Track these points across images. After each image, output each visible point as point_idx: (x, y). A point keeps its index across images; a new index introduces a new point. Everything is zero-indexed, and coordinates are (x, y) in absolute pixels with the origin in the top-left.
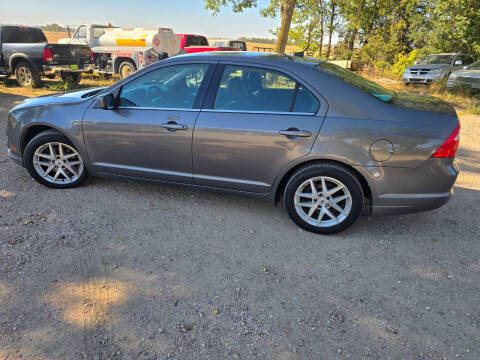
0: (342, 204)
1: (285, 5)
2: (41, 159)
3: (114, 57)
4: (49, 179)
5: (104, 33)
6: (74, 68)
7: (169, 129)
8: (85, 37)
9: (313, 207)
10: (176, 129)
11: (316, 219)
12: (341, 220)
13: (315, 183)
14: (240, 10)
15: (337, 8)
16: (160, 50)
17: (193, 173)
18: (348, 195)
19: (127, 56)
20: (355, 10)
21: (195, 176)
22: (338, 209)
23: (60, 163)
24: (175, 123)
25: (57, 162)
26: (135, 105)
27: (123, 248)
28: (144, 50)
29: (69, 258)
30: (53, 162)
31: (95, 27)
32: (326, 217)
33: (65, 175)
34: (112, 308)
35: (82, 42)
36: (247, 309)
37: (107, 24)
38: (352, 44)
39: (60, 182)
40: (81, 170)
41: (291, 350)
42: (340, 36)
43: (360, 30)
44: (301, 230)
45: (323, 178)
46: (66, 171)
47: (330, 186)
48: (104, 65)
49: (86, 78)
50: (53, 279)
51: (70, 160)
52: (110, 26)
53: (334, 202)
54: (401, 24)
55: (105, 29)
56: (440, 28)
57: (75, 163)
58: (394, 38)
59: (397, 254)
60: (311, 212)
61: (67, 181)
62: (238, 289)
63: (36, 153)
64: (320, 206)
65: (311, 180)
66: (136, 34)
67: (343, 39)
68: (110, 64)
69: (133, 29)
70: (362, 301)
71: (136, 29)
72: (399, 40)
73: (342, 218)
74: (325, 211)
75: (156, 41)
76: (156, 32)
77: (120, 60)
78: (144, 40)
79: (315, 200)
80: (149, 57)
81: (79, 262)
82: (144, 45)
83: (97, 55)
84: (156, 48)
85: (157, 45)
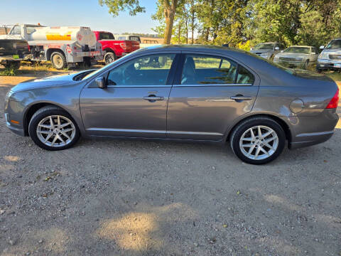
0: (271, 143)
1: (169, 12)
2: (42, 129)
3: (46, 49)
4: (49, 144)
5: (35, 31)
6: (16, 57)
7: (150, 100)
8: (20, 34)
9: (252, 147)
10: (155, 100)
11: (254, 154)
12: (271, 154)
13: (253, 130)
14: (135, 14)
15: (195, 13)
16: (82, 43)
17: (167, 130)
18: (276, 136)
19: (57, 47)
20: (208, 15)
21: (168, 132)
22: (269, 146)
23: (56, 130)
24: (154, 96)
25: (54, 131)
26: (115, 84)
27: (132, 189)
28: (71, 43)
29: (97, 202)
30: (52, 130)
31: (27, 26)
32: (261, 153)
33: (61, 139)
34: (151, 234)
35: (17, 37)
36: (244, 221)
37: (37, 24)
38: (207, 37)
39: (57, 145)
40: (73, 135)
41: (289, 244)
42: (199, 32)
43: (211, 28)
44: (243, 163)
45: (259, 127)
46: (62, 136)
47: (264, 131)
48: (37, 55)
49: (24, 64)
50: (95, 219)
51: (65, 128)
52: (39, 26)
53: (266, 143)
54: (237, 24)
55: (36, 28)
56: (262, 27)
57: (69, 130)
58: (234, 33)
59: (310, 173)
60: (251, 150)
61: (63, 144)
62: (229, 209)
63: (39, 125)
64: (256, 146)
65: (251, 129)
66: (63, 31)
67: (201, 34)
68: (43, 54)
69: (59, 28)
70: (309, 205)
71: (61, 28)
72: (237, 34)
73: (272, 152)
74: (260, 149)
75: (79, 36)
76: (79, 30)
77: (51, 51)
78: (69, 36)
79: (253, 142)
80: (75, 48)
81: (106, 204)
82: (70, 39)
83: (31, 47)
84: (79, 42)
85: (80, 39)
